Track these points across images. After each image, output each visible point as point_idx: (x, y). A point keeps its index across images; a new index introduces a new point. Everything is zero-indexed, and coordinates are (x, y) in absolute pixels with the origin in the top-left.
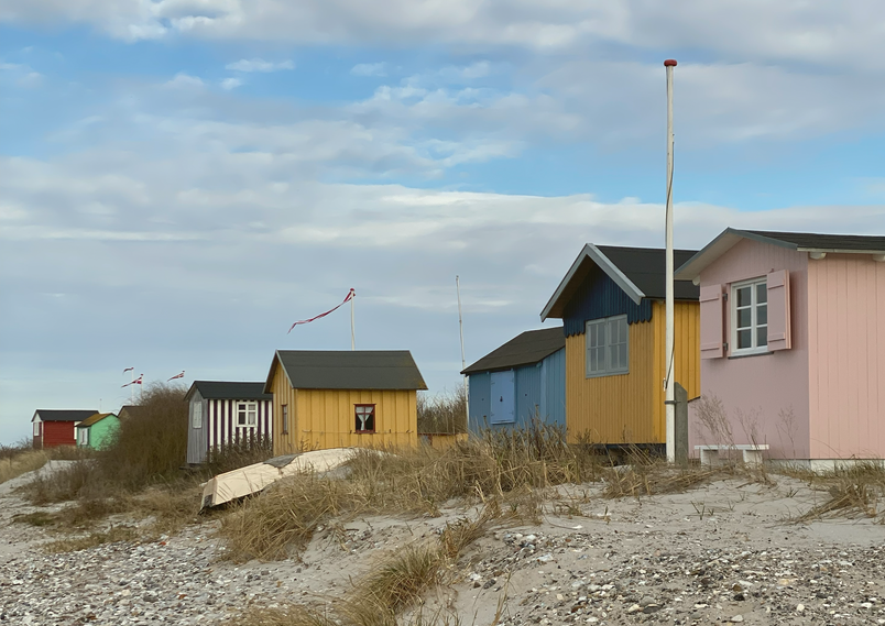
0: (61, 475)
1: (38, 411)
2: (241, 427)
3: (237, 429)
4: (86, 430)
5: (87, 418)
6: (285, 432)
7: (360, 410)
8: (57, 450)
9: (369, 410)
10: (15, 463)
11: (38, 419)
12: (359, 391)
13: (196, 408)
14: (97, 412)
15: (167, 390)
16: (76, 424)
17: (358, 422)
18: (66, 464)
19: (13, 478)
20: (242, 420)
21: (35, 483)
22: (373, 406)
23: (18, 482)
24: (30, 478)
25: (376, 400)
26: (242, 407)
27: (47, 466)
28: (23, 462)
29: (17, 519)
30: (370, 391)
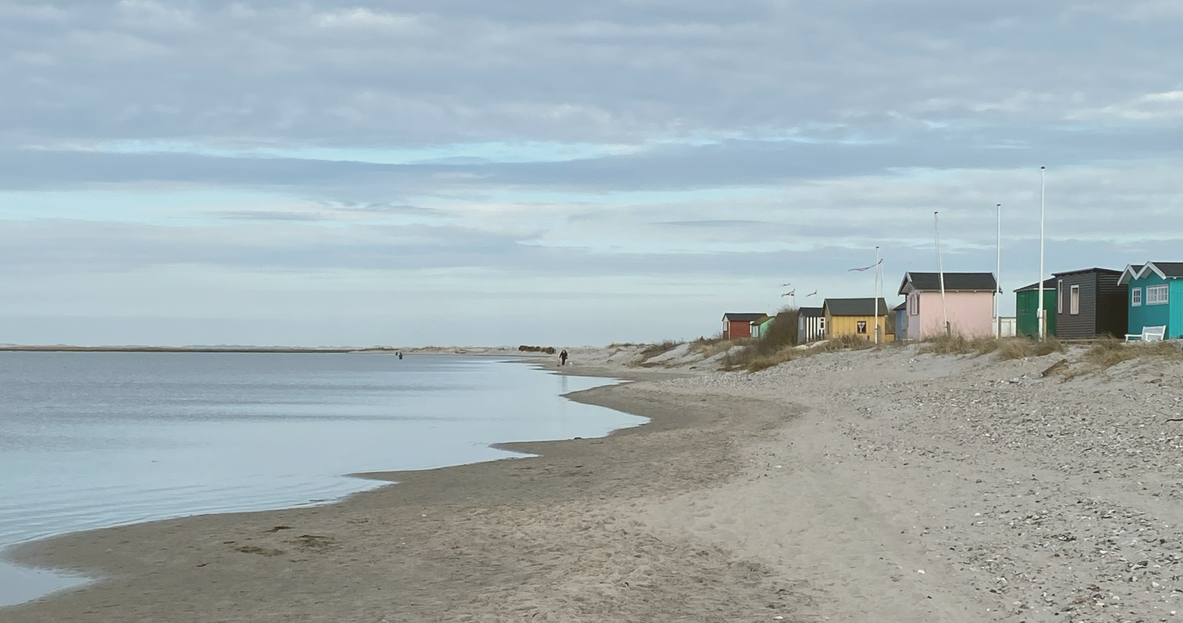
0: (739, 352)
1: (726, 314)
2: (822, 329)
3: (820, 331)
4: (757, 327)
5: (758, 318)
6: (828, 333)
7: (859, 324)
8: (737, 340)
9: (863, 324)
10: (716, 348)
11: (726, 319)
12: (859, 316)
13: (801, 320)
14: (765, 314)
15: (791, 310)
16: (751, 323)
17: (859, 329)
18: (741, 348)
19: (714, 355)
20: (822, 326)
21: (726, 357)
22: (865, 322)
23: (718, 356)
24: (724, 354)
25: (866, 319)
26: (822, 320)
27: (732, 349)
28: (719, 347)
29: (719, 370)
30: (864, 316)
